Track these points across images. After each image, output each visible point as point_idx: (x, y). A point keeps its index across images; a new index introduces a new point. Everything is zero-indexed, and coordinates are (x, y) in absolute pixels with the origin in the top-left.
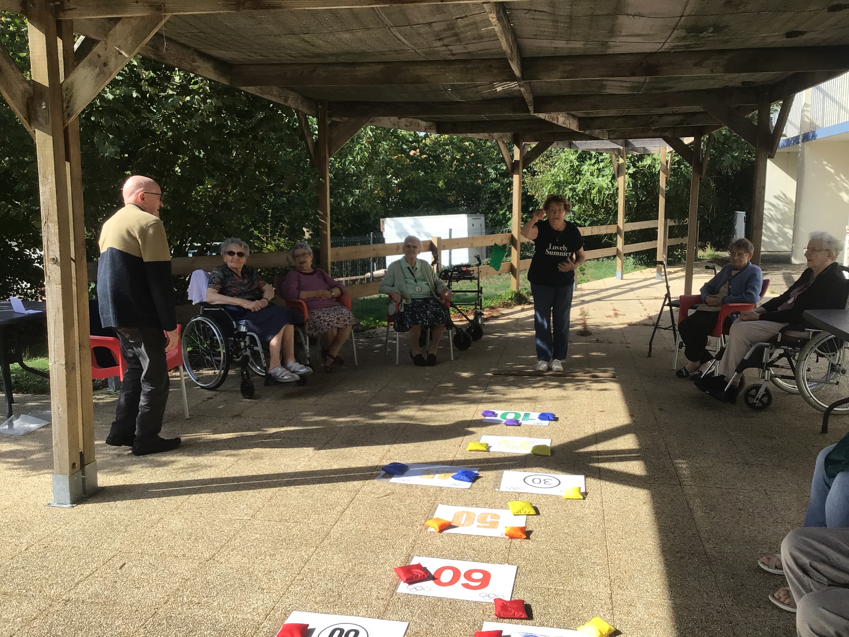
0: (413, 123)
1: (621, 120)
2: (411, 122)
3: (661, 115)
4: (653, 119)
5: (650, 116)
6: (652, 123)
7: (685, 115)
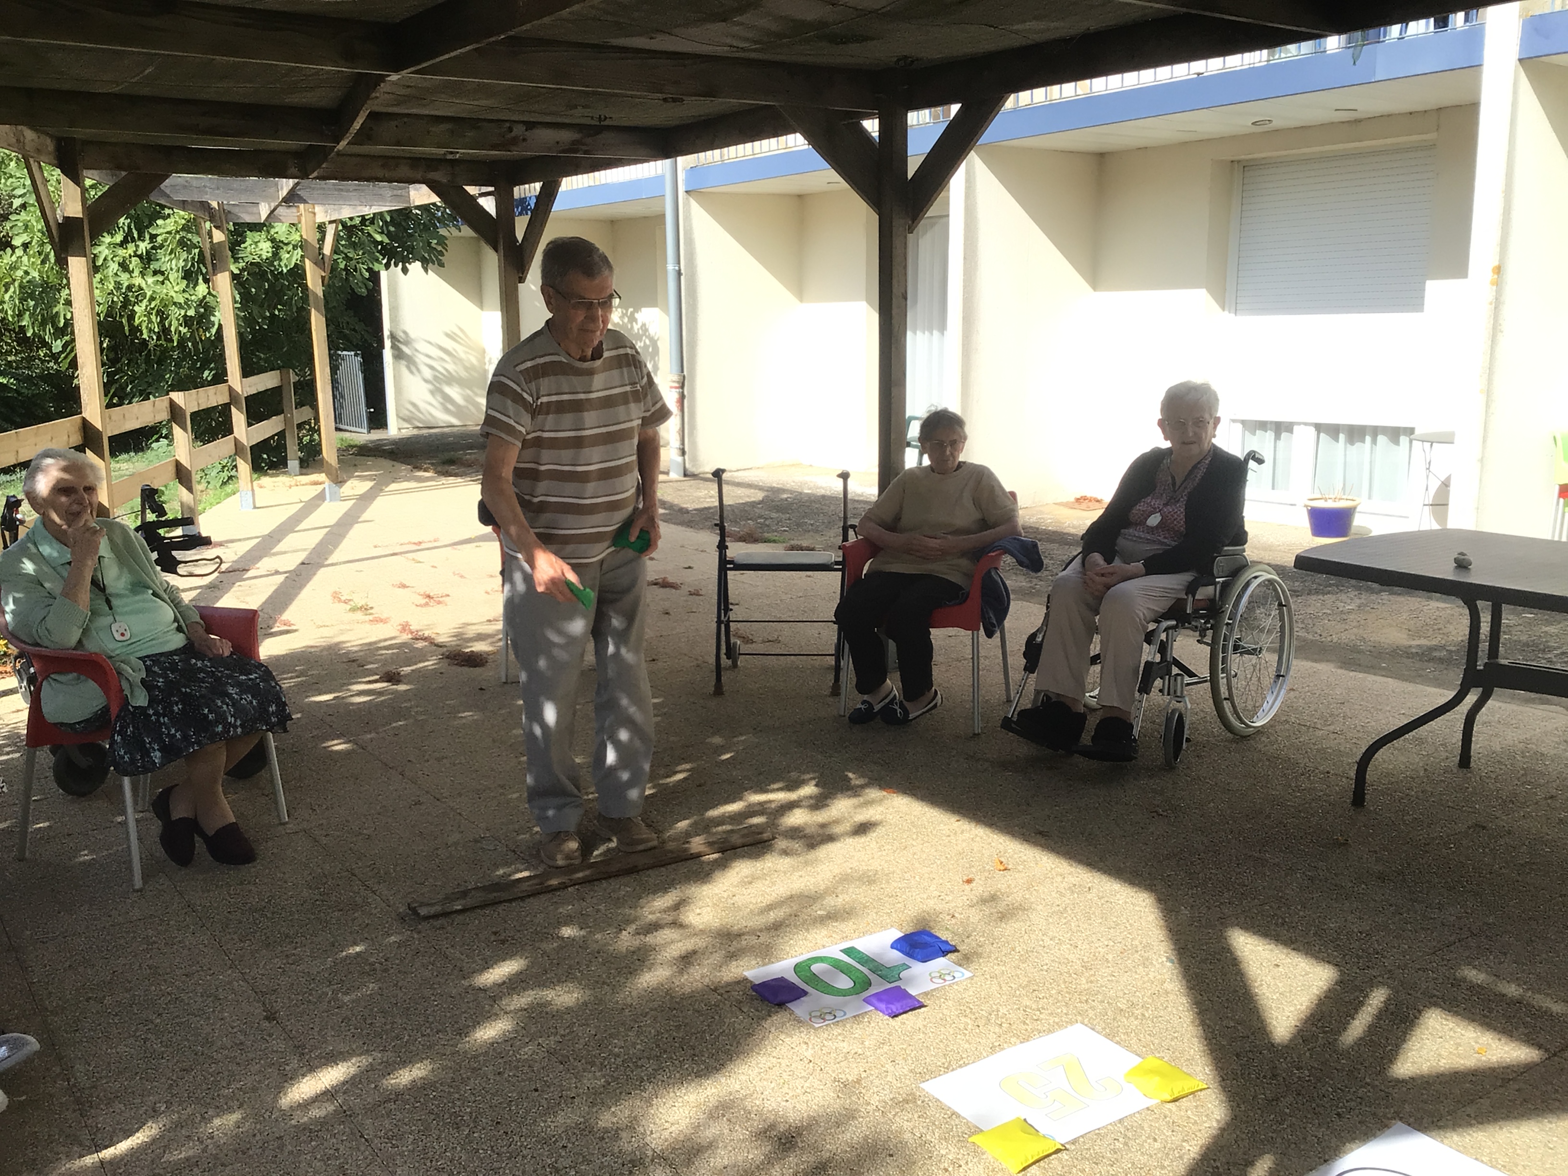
3: (530, 125)
4: (513, 134)
5: (508, 125)
6: (514, 141)
7: (580, 131)
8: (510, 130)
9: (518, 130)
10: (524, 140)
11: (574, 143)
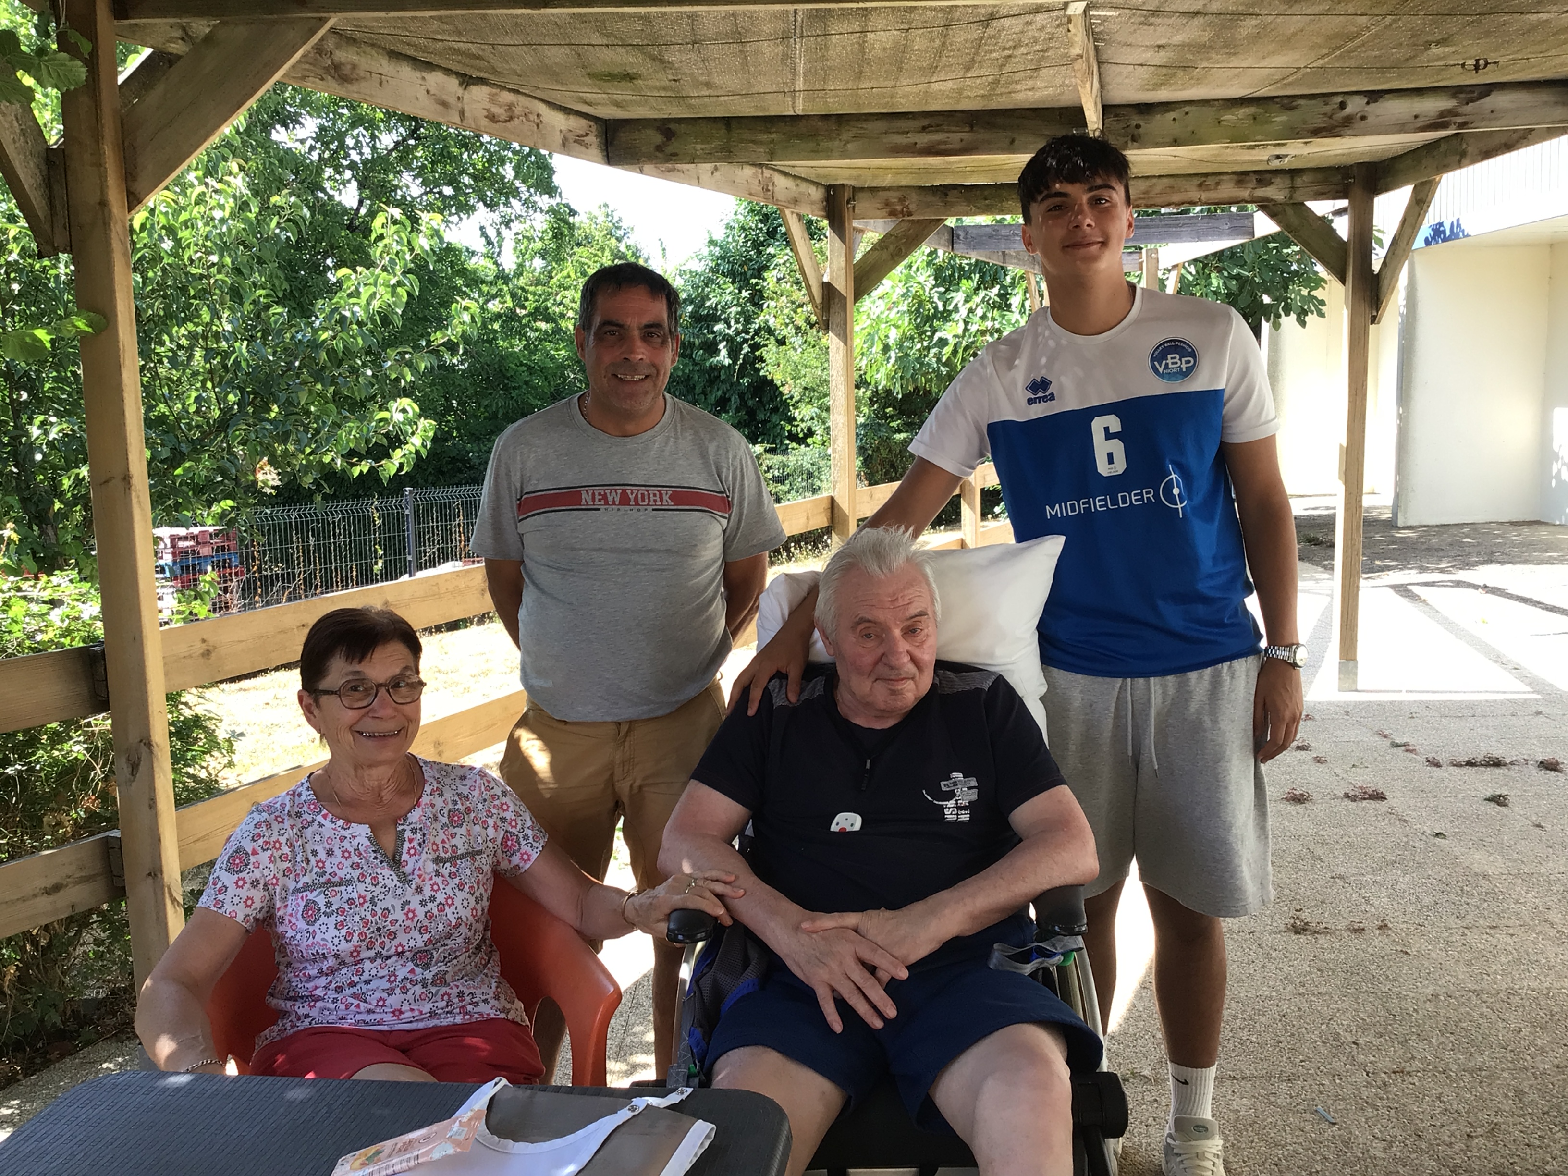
0: (518, 110)
1: (1243, 112)
2: (510, 107)
3: (1374, 96)
4: (1349, 110)
5: (1339, 99)
6: (1347, 122)
7: (1454, 96)
8: (1343, 106)
9: (1355, 106)
10: (1363, 118)
11: (1443, 114)
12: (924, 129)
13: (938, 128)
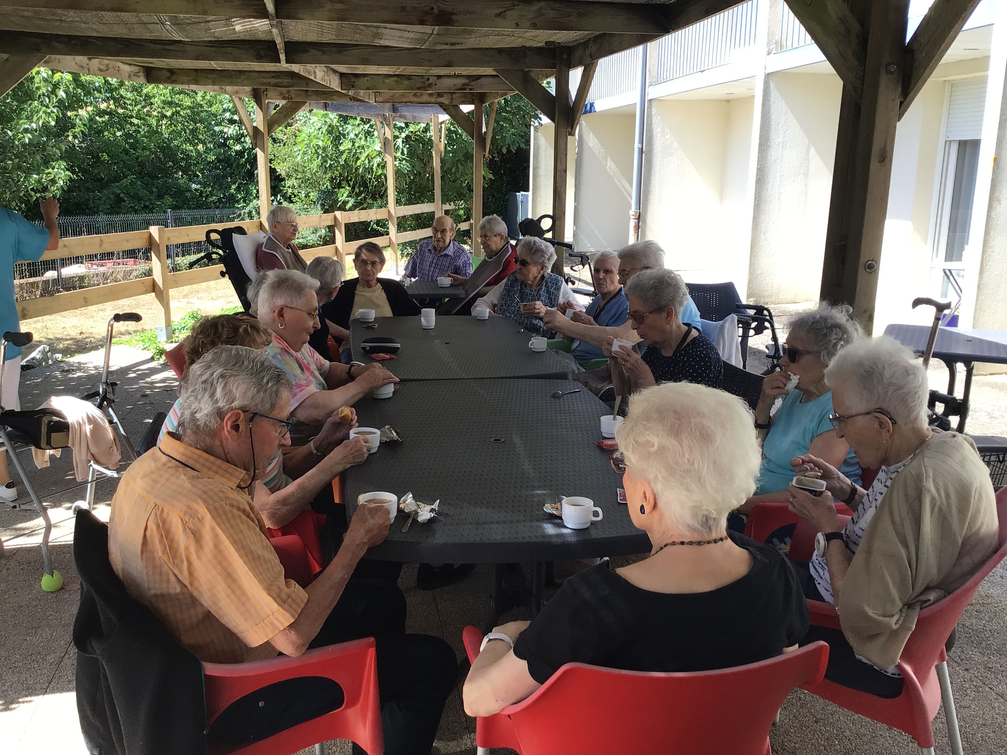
1: (393, 79)
2: (107, 65)
3: (439, 77)
4: (430, 81)
5: (427, 77)
6: (430, 85)
7: (468, 78)
8: (428, 79)
10: (436, 84)
11: (464, 85)
12: (273, 77)
13: (279, 77)
